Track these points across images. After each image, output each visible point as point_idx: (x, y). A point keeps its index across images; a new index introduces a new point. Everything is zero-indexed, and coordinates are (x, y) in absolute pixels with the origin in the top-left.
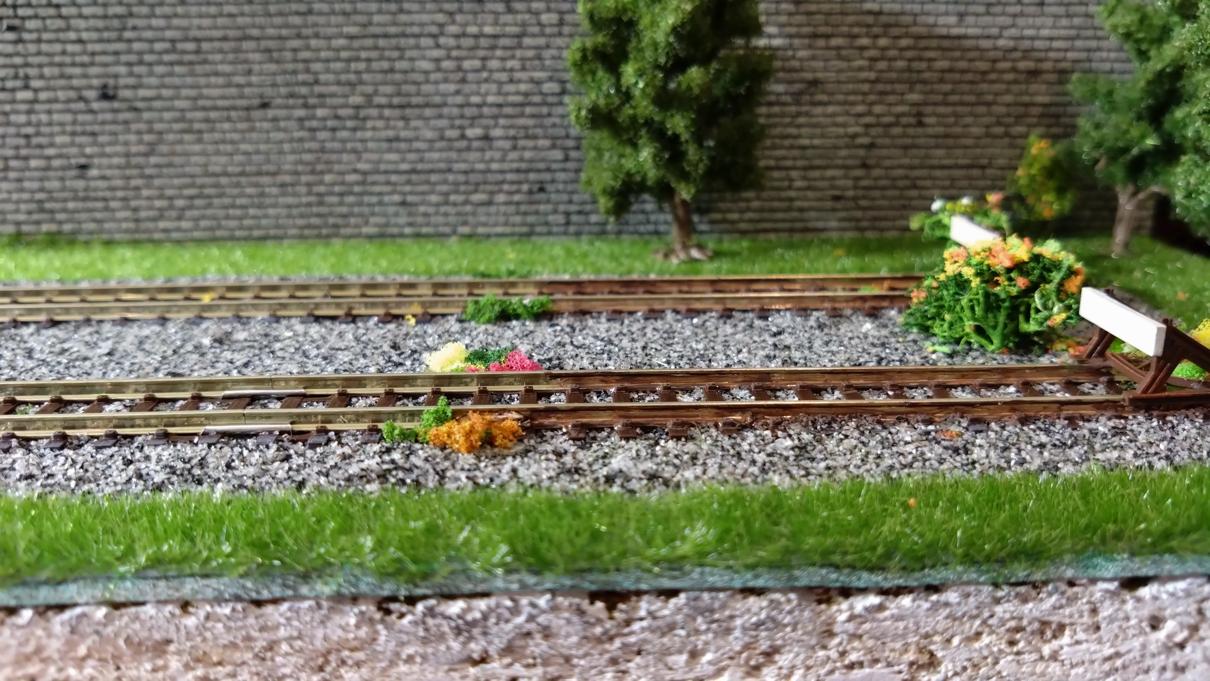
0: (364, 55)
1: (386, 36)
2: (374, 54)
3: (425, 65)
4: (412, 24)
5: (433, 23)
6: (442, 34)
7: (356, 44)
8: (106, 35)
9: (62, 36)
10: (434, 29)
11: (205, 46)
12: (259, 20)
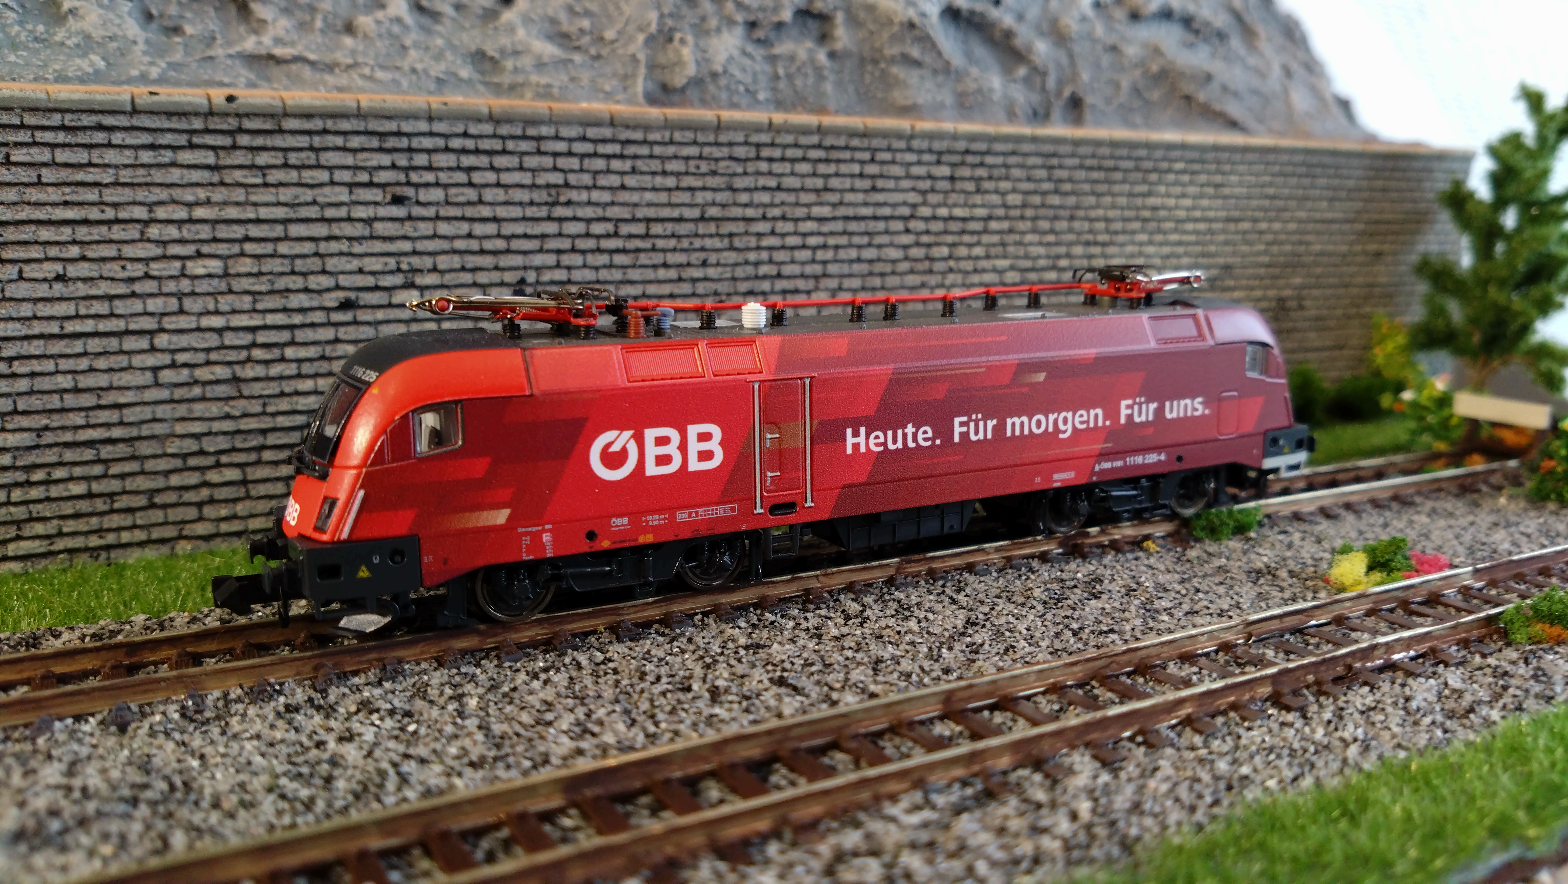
0: (832, 241)
1: (856, 218)
2: (843, 240)
3: (894, 254)
4: (885, 204)
5: (905, 204)
6: (912, 217)
7: (826, 228)
8: (530, 212)
9: (469, 212)
10: (906, 211)
11: (657, 229)
12: (721, 197)
